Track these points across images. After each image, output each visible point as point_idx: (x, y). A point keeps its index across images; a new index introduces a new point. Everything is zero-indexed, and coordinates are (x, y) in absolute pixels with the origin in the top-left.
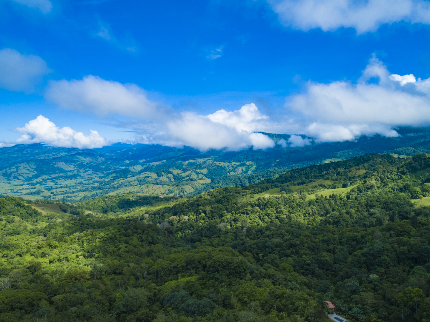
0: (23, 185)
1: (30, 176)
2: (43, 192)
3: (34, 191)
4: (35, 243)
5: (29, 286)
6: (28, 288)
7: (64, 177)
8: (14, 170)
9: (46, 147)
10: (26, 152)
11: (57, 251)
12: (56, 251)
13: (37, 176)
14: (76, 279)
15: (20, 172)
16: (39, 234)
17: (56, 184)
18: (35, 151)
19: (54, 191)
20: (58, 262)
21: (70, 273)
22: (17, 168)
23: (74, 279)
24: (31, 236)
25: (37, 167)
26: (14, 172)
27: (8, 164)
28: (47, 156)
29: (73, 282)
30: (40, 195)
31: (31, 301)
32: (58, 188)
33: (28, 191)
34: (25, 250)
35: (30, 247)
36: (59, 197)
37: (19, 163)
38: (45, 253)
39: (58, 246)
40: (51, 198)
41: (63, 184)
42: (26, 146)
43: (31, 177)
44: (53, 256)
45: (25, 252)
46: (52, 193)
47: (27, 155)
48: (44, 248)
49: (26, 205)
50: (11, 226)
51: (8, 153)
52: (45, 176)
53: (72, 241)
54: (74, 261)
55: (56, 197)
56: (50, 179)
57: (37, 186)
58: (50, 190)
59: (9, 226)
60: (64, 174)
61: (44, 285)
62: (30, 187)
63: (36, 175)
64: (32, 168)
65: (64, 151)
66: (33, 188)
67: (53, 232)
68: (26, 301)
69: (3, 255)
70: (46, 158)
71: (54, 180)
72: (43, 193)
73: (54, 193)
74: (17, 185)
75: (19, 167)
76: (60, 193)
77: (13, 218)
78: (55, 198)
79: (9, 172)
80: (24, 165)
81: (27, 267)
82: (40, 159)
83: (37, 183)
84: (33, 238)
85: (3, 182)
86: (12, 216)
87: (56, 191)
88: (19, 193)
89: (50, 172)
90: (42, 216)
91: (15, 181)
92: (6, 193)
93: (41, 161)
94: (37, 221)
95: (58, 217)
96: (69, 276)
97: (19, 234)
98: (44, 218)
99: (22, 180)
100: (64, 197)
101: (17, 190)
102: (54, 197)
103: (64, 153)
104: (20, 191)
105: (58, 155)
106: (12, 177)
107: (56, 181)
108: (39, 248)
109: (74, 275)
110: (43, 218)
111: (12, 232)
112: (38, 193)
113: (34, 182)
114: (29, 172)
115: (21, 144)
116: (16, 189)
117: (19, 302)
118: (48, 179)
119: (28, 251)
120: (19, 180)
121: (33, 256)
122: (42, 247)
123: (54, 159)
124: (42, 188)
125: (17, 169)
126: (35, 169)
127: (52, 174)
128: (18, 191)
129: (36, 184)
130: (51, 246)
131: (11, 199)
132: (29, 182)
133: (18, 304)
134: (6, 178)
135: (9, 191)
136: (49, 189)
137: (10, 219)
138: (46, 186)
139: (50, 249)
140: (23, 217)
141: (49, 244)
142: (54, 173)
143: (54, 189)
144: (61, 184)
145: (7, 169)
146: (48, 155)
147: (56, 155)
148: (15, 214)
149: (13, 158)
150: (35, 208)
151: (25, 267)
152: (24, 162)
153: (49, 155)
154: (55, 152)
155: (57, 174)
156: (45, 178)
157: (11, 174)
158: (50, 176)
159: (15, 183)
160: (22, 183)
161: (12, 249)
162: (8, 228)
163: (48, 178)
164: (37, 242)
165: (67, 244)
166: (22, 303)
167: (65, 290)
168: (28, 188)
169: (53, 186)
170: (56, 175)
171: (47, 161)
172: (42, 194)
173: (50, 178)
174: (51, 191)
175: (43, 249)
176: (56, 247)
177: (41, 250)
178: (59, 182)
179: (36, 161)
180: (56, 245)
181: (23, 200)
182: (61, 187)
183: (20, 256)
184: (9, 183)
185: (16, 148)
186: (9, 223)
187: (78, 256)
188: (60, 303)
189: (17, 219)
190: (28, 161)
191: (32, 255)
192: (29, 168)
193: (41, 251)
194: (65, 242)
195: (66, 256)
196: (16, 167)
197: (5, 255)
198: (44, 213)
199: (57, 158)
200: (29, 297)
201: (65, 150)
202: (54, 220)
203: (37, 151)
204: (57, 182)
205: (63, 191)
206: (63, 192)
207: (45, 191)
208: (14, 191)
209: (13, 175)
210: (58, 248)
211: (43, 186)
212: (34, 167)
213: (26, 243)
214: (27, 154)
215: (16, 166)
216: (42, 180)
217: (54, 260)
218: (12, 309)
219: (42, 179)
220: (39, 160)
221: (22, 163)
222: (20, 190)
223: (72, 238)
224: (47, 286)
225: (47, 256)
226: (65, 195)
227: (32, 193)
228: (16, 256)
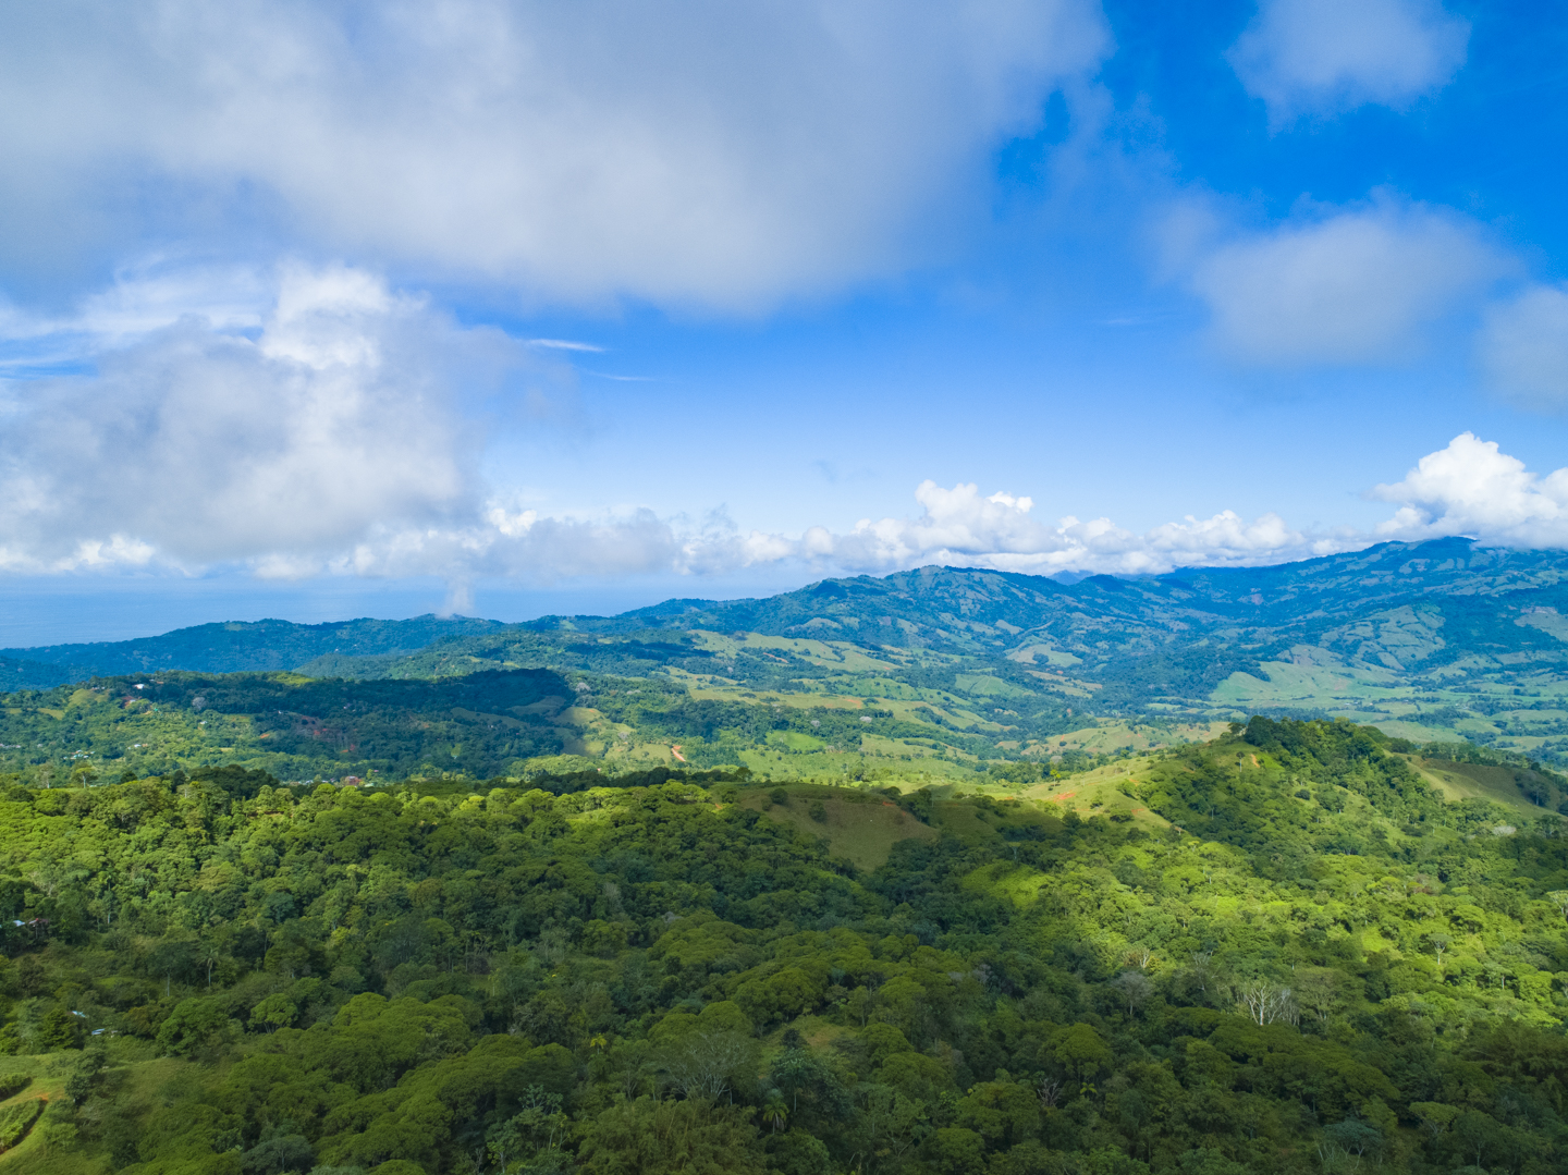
0: (1393, 686)
1: (1421, 655)
2: (1467, 716)
3: (1432, 712)
4: (1399, 897)
5: (1352, 1036)
6: (1346, 1043)
7: (1553, 665)
8: (1368, 631)
9: (1483, 550)
10: (1409, 570)
11: (1479, 942)
12: (1473, 940)
13: (1446, 658)
14: (1526, 1069)
15: (1386, 639)
16: (1422, 868)
17: (1517, 692)
18: (1442, 567)
19: (1507, 716)
20: (1479, 985)
21: (1507, 1038)
22: (1376, 624)
23: (1517, 1064)
24: (1392, 868)
25: (1445, 624)
26: (1365, 639)
27: (1347, 609)
28: (1487, 584)
29: (1514, 1075)
30: (1451, 725)
31: (1339, 1086)
32: (1524, 708)
33: (1411, 709)
34: (1362, 912)
35: (1380, 905)
36: (1525, 745)
37: (1385, 606)
38: (1432, 938)
39: (1485, 925)
40: (1495, 743)
41: (1547, 695)
42: (1411, 548)
43: (1424, 661)
44: (1460, 958)
45: (1362, 918)
46: (1498, 724)
47: (1415, 581)
48: (1432, 922)
49: (1388, 754)
50: (1333, 822)
51: (1348, 573)
52: (1477, 658)
53: (1540, 919)
54: (1542, 999)
55: (1516, 740)
56: (1495, 671)
57: (1445, 694)
58: (1491, 713)
59: (1328, 821)
60: (1555, 653)
61: (1401, 1050)
62: (1417, 695)
63: (1442, 651)
64: (1430, 628)
65: (1557, 566)
66: (1428, 700)
67: (1474, 869)
68: (1326, 1082)
69: (1294, 912)
70: (1484, 590)
71: (1511, 673)
72: (1466, 720)
73: (1509, 727)
74: (1375, 685)
75: (1381, 622)
76: (1530, 728)
77: (1340, 796)
78: (1512, 744)
79: (1351, 639)
80: (1403, 614)
81: (1361, 971)
82: (1458, 593)
83: (1447, 682)
84: (1396, 875)
85: (1329, 669)
86: (1339, 788)
87: (1516, 719)
88: (1380, 711)
89: (1496, 645)
90: (1444, 805)
91: (1368, 669)
92: (1337, 709)
93: (1461, 600)
94: (1422, 819)
95: (1506, 816)
96: (1501, 1048)
97: (1354, 852)
98: (1450, 813)
99: (1393, 668)
100: (1548, 744)
101: (1374, 702)
102: (1508, 739)
103: (1555, 572)
104: (1382, 707)
105: (1528, 581)
106: (1359, 655)
107: (1520, 680)
108: (1411, 915)
109: (1518, 1052)
110: (1445, 813)
111: (1333, 840)
112: (1447, 718)
113: (1435, 675)
114: (1417, 642)
115: (1393, 542)
116: (1370, 696)
117: (1302, 1076)
118: (1488, 671)
119: (1373, 918)
120: (1384, 670)
121: (1389, 941)
122: (1424, 914)
123: (1512, 594)
124: (1462, 701)
125: (1377, 629)
126: (1440, 630)
127: (1502, 651)
128: (1378, 706)
129: (1441, 687)
130: (1458, 918)
131: (1340, 729)
132: (1415, 678)
133: (1299, 1083)
134: (1340, 657)
135: (1347, 703)
136: (1490, 708)
137: (1330, 796)
138: (1477, 694)
139: (1452, 929)
140: (1375, 798)
141: (1451, 911)
142: (1514, 648)
143: (1507, 709)
144: (1538, 695)
145: (1345, 628)
146: (1490, 579)
147: (1522, 579)
148: (1349, 781)
149: (1364, 588)
150: (1418, 770)
151: (1355, 969)
152: (1400, 605)
153: (1494, 580)
154: (1518, 568)
155: (1522, 654)
156: (1474, 666)
157: (1356, 644)
158: (1496, 661)
159: (1369, 677)
160: (1392, 680)
161: (1322, 899)
162: (1321, 825)
163: (1488, 665)
164: (1409, 895)
165: (1521, 927)
166: (1311, 1084)
167: (1466, 1092)
168: (1412, 696)
169: (1506, 697)
170: (1521, 658)
171: (1487, 602)
172: (1461, 725)
173: (1497, 666)
174: (1496, 717)
175: (1427, 922)
176: (1474, 927)
177: (1419, 926)
178: (1529, 682)
179: (1441, 601)
180: (1475, 918)
181: (1381, 738)
182: (1538, 706)
183: (1348, 928)
184: (1350, 676)
185: (1375, 557)
186: (1328, 808)
187: (1562, 985)
188: (1440, 1135)
189: (1356, 799)
190: (1416, 602)
191: (1386, 935)
192: (1419, 628)
193: (1419, 928)
194: (1513, 916)
195: (1509, 971)
196: (1373, 622)
197: (1299, 914)
198: (1451, 794)
199: (1527, 590)
200: (1336, 1073)
201: (1559, 561)
202: (1486, 825)
203: (1448, 565)
204: (1521, 685)
205: (1545, 723)
206: (1543, 726)
207: (1472, 713)
208: (1364, 704)
209: (1362, 650)
210: (1484, 934)
211: (1467, 697)
212: (1437, 623)
213: (1369, 886)
214: (1411, 576)
215: (1372, 618)
216: (1464, 674)
217: (1463, 973)
218: (1282, 1092)
219: (1463, 669)
220: (1453, 597)
221: (1393, 607)
222: (1382, 701)
223: (1544, 907)
224: (1410, 1057)
225: (1439, 951)
226: (1553, 739)
227: (1422, 716)
228: (1335, 924)
